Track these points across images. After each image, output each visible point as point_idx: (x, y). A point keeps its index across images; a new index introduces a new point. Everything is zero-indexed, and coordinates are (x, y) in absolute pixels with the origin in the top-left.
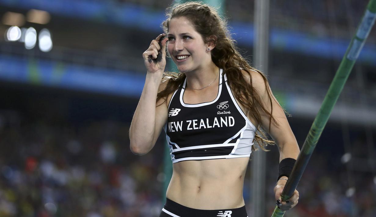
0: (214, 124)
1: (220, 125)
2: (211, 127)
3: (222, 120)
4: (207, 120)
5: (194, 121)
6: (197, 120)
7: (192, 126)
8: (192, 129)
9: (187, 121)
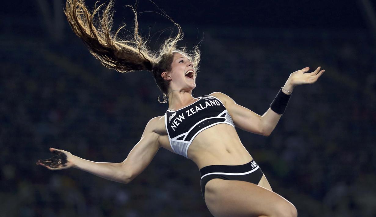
0: (207, 106)
1: (211, 105)
2: (205, 108)
3: (211, 102)
4: (200, 105)
5: (191, 110)
6: (193, 109)
7: (191, 113)
8: (191, 114)
9: (186, 112)
